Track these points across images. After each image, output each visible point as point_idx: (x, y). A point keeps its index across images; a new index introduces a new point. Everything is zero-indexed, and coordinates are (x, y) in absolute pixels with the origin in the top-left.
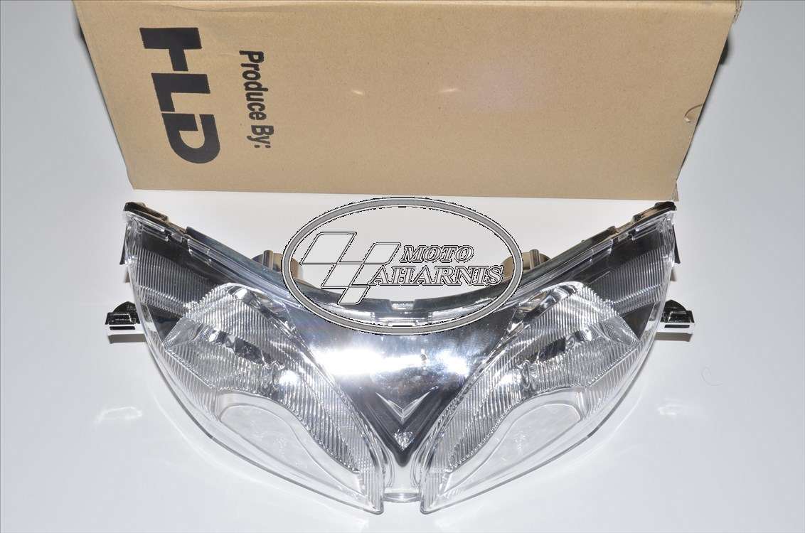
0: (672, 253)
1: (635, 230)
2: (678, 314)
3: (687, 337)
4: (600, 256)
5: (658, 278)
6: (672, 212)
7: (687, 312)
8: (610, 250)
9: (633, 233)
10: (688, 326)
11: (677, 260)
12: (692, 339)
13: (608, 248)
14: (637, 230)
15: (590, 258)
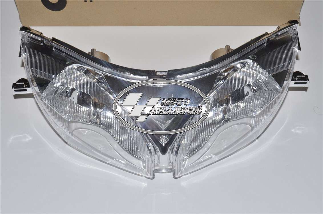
0: (297, 45)
1: (278, 34)
2: (300, 77)
3: (305, 89)
4: (260, 47)
5: (290, 58)
6: (296, 25)
7: (306, 76)
8: (266, 44)
9: (277, 35)
10: (306, 83)
11: (300, 49)
12: (308, 90)
13: (265, 43)
14: (279, 34)
15: (255, 48)
